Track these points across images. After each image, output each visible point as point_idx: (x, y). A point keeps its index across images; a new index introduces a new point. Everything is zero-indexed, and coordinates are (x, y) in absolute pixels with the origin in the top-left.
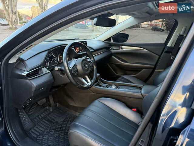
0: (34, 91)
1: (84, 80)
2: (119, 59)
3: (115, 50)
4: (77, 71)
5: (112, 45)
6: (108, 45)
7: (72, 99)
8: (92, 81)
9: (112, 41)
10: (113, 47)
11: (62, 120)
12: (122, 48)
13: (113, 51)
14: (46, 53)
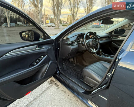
0: (71, 51)
1: (92, 49)
2: (117, 44)
3: (115, 38)
4: (89, 44)
6: (110, 35)
7: (85, 61)
8: (97, 51)
9: (113, 33)
10: (113, 37)
11: (80, 70)
12: (119, 38)
13: (113, 39)
14: (77, 36)
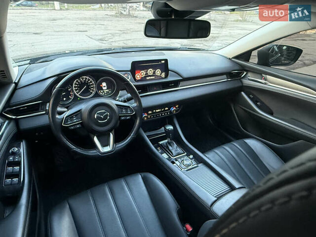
1: (96, 140)
3: (250, 80)
4: (81, 122)
5: (247, 69)
6: (237, 67)
10: (249, 74)
12: (265, 79)
13: (246, 82)
